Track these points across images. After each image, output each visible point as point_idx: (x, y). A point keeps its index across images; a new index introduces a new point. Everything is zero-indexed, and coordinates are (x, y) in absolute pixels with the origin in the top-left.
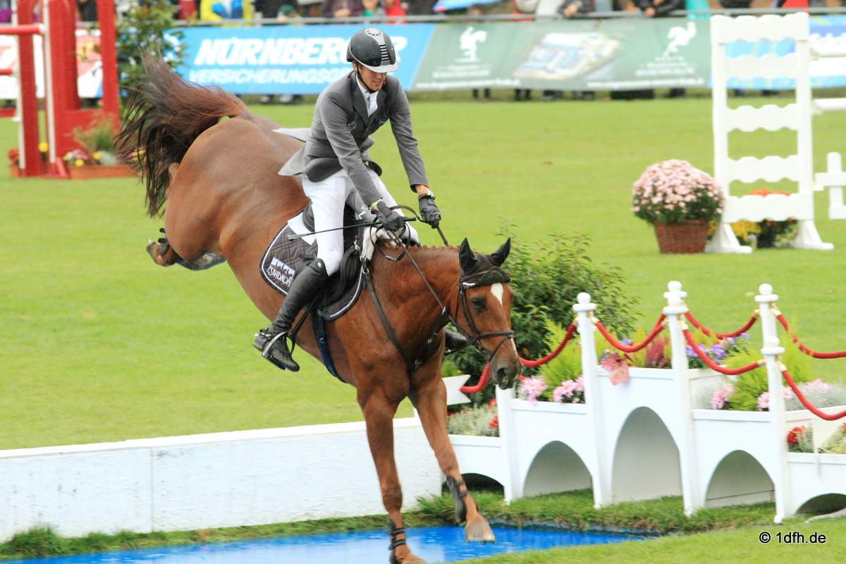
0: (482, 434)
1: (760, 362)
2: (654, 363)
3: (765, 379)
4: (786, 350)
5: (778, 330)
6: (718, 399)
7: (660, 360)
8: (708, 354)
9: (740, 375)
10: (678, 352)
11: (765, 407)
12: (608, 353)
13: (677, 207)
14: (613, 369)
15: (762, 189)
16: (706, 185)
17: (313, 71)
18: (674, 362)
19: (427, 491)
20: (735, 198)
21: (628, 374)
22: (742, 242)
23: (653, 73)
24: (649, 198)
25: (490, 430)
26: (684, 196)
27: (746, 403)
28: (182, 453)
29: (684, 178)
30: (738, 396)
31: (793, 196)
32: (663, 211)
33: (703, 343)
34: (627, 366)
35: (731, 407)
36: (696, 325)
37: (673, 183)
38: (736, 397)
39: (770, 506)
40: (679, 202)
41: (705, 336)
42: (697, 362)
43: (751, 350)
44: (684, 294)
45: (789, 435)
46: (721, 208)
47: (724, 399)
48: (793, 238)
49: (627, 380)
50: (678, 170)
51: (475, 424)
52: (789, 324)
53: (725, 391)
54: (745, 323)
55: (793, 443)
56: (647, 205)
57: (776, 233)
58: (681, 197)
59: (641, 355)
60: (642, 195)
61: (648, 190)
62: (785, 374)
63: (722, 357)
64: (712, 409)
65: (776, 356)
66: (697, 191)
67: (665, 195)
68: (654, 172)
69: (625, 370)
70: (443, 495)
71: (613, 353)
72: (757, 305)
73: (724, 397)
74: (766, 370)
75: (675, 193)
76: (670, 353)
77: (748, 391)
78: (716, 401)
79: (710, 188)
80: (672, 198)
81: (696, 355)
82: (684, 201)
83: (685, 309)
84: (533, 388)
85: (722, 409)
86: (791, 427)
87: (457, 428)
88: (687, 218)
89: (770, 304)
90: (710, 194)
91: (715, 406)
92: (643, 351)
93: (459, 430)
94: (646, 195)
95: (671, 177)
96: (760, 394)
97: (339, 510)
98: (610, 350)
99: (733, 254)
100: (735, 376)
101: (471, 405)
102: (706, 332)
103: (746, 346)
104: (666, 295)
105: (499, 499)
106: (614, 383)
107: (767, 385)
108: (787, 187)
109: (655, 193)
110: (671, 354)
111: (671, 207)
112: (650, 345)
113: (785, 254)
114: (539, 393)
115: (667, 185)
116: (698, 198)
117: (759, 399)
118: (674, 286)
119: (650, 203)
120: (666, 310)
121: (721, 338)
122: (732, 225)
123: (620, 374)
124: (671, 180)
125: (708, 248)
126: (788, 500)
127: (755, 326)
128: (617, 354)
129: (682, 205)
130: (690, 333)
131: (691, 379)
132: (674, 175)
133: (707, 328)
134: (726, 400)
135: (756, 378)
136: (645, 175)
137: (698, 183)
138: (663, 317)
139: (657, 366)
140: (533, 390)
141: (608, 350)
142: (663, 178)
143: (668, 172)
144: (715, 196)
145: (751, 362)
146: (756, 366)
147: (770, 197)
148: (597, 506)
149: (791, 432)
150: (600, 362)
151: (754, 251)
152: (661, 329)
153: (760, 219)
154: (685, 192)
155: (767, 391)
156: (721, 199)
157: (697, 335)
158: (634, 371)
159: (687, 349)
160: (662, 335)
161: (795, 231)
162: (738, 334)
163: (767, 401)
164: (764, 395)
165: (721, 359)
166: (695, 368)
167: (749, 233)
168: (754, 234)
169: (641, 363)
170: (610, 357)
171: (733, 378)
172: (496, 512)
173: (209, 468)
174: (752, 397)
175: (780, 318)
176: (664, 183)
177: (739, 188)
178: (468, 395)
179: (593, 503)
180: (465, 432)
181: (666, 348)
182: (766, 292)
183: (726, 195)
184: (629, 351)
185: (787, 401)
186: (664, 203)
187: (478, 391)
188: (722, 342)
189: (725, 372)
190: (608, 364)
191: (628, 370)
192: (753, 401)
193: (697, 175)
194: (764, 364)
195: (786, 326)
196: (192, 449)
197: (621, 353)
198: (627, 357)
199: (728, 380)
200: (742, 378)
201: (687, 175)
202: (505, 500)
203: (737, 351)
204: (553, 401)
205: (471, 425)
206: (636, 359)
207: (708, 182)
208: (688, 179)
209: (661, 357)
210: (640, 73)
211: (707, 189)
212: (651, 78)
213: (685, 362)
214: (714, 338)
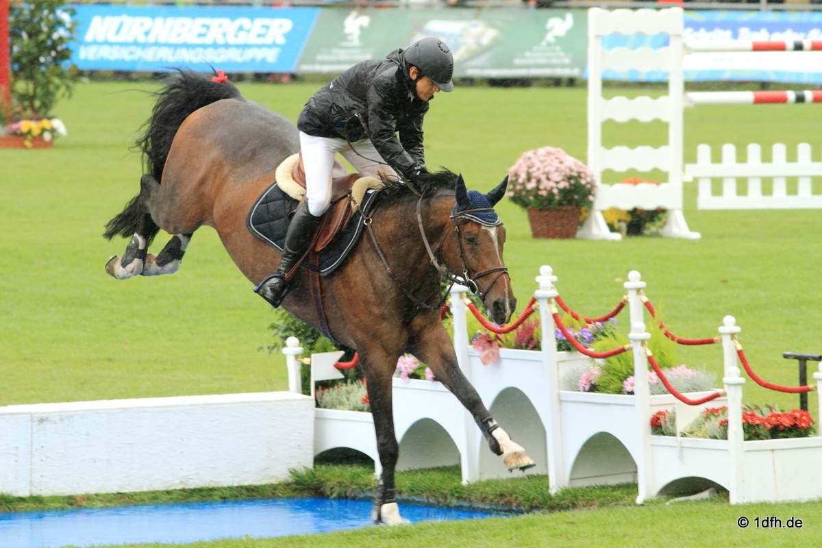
0: (354, 409)
1: (627, 346)
2: (524, 344)
3: (631, 364)
4: (652, 336)
5: (645, 315)
6: (584, 382)
7: (530, 342)
8: (576, 337)
9: (607, 359)
10: (548, 335)
11: (630, 391)
12: (480, 334)
13: (550, 193)
14: (484, 349)
15: (633, 177)
16: (579, 173)
17: (200, 50)
18: (544, 344)
19: (299, 463)
20: (606, 187)
21: (498, 354)
22: (612, 228)
23: (531, 61)
24: (523, 184)
25: (363, 405)
26: (557, 183)
27: (612, 387)
28: (62, 420)
29: (559, 165)
30: (605, 379)
31: (663, 186)
32: (537, 196)
33: (572, 326)
34: (497, 347)
35: (598, 390)
36: (565, 309)
37: (547, 169)
38: (602, 380)
39: (632, 487)
40: (552, 188)
41: (574, 320)
42: (566, 345)
43: (618, 334)
44: (555, 278)
45: (653, 419)
46: (594, 195)
47: (590, 381)
48: (662, 227)
49: (497, 359)
50: (553, 157)
51: (348, 399)
52: (655, 310)
53: (592, 374)
54: (614, 308)
55: (658, 426)
56: (521, 191)
57: (646, 221)
58: (555, 183)
59: (512, 336)
60: (517, 180)
61: (523, 176)
62: (650, 359)
63: (591, 341)
64: (579, 391)
65: (643, 342)
66: (570, 178)
67: (539, 181)
68: (529, 158)
69: (495, 351)
70: (314, 467)
71: (484, 334)
72: (626, 291)
73: (590, 380)
74: (633, 355)
75: (548, 179)
76: (539, 336)
77: (614, 374)
78: (583, 383)
79: (583, 175)
80: (545, 184)
81: (564, 338)
82: (557, 188)
83: (555, 293)
84: (406, 365)
85: (589, 391)
86: (655, 411)
87: (330, 404)
88: (560, 204)
89: (638, 290)
90: (583, 182)
91: (582, 388)
92: (514, 333)
93: (333, 404)
94: (521, 180)
95: (545, 164)
96: (625, 378)
97: (212, 479)
98: (481, 330)
99: (604, 241)
100: (603, 360)
101: (345, 381)
102: (575, 317)
103: (613, 331)
104: (538, 279)
105: (369, 473)
106: (485, 363)
107: (633, 370)
108: (658, 177)
109: (529, 179)
110: (541, 337)
111: (544, 193)
112: (520, 327)
113: (654, 242)
114: (411, 371)
115: (542, 171)
116: (571, 185)
117: (625, 382)
118: (546, 269)
119: (524, 188)
120: (538, 293)
121: (589, 322)
122: (603, 212)
123: (491, 355)
124: (545, 167)
125: (579, 234)
126: (650, 482)
127: (623, 311)
128: (488, 335)
129: (555, 191)
130: (559, 317)
131: (558, 362)
132: (549, 161)
133: (576, 312)
134: (593, 383)
135: (622, 361)
136: (521, 161)
137: (571, 170)
138: (534, 301)
139: (526, 347)
140: (406, 368)
141: (479, 331)
142: (538, 165)
143: (542, 158)
144: (587, 183)
145: (618, 347)
146: (623, 350)
147: (641, 186)
148: (464, 483)
149: (654, 416)
150: (471, 343)
151: (623, 238)
152: (532, 311)
153: (630, 207)
154: (558, 179)
155: (633, 375)
156: (593, 186)
157: (566, 318)
158: (504, 352)
159: (557, 332)
160: (532, 318)
161: (664, 220)
162: (605, 319)
163: (632, 385)
164: (630, 379)
165: (588, 342)
166: (564, 350)
167: (620, 221)
168: (624, 221)
169: (511, 344)
170: (481, 338)
171: (600, 361)
172: (366, 485)
173: (87, 435)
174: (619, 381)
175: (647, 305)
176: (538, 169)
177: (610, 177)
178: (342, 370)
179: (461, 479)
180: (338, 407)
181: (536, 330)
182: (635, 279)
183: (598, 183)
184: (500, 332)
185: (652, 386)
186: (538, 189)
187: (352, 367)
188: (590, 326)
189: (593, 356)
190: (479, 345)
191: (498, 350)
192: (619, 385)
193: (570, 162)
194: (631, 349)
195: (652, 311)
196: (72, 416)
197: (492, 334)
198: (498, 338)
199: (595, 363)
200: (609, 362)
201: (561, 162)
202: (375, 474)
203: (605, 336)
204: (425, 379)
205: (345, 400)
206: (507, 340)
207: (581, 170)
208: (563, 167)
209: (531, 339)
210: (517, 61)
211: (580, 177)
212: (528, 67)
213: (554, 344)
214: (583, 322)
